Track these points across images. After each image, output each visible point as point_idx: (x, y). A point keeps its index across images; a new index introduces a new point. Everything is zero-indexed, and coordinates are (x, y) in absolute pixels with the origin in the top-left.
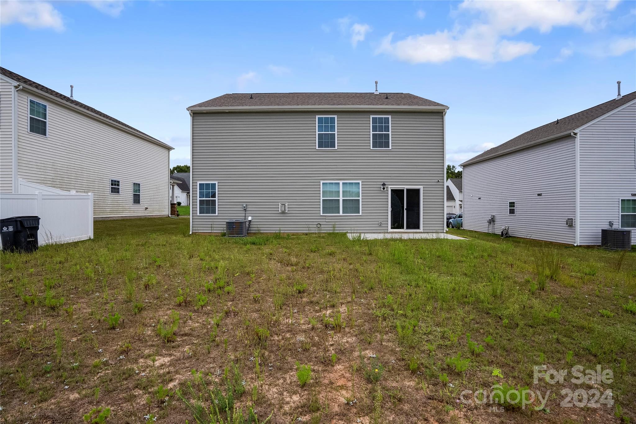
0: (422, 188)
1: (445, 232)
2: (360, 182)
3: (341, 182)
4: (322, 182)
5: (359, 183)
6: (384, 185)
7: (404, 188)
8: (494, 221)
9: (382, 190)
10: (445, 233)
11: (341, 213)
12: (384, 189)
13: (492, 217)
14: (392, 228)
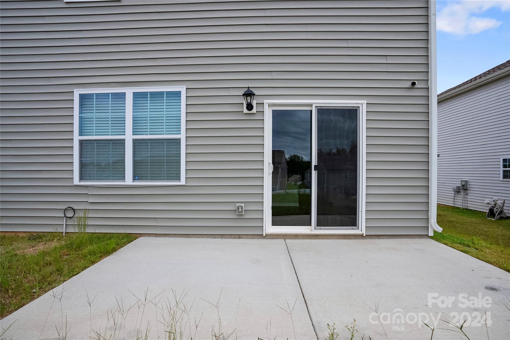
0: (365, 106)
1: (431, 234)
2: (182, 89)
3: (129, 92)
4: (77, 92)
5: (178, 94)
6: (249, 94)
7: (311, 105)
8: (466, 190)
9: (245, 111)
10: (431, 238)
11: (129, 180)
12: (250, 107)
13: (463, 183)
14: (274, 223)
